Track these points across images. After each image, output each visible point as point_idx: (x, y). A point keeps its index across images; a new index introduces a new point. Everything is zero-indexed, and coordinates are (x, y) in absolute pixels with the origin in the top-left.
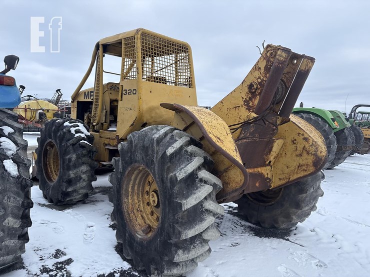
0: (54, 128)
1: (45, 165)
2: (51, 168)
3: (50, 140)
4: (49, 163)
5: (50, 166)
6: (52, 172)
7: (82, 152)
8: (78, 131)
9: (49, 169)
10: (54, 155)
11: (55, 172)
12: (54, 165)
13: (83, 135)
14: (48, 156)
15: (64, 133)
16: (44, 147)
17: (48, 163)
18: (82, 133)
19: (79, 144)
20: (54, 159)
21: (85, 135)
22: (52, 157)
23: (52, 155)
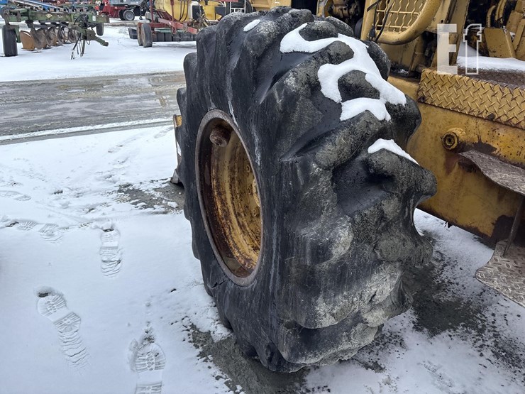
0: (235, 60)
1: (207, 190)
2: (224, 203)
3: (217, 114)
4: (218, 186)
5: (220, 194)
6: (227, 216)
7: (378, 205)
8: (353, 88)
9: (219, 205)
10: (233, 158)
11: (238, 215)
12: (233, 193)
13: (378, 110)
14: (214, 162)
15: (291, 99)
16: (200, 132)
17: (214, 183)
18: (374, 94)
19: (367, 164)
20: (232, 170)
21: (389, 107)
22: (227, 165)
23: (227, 158)
